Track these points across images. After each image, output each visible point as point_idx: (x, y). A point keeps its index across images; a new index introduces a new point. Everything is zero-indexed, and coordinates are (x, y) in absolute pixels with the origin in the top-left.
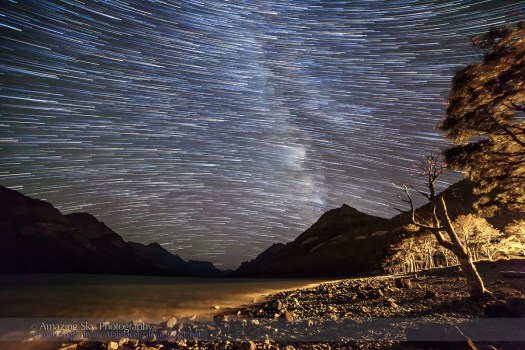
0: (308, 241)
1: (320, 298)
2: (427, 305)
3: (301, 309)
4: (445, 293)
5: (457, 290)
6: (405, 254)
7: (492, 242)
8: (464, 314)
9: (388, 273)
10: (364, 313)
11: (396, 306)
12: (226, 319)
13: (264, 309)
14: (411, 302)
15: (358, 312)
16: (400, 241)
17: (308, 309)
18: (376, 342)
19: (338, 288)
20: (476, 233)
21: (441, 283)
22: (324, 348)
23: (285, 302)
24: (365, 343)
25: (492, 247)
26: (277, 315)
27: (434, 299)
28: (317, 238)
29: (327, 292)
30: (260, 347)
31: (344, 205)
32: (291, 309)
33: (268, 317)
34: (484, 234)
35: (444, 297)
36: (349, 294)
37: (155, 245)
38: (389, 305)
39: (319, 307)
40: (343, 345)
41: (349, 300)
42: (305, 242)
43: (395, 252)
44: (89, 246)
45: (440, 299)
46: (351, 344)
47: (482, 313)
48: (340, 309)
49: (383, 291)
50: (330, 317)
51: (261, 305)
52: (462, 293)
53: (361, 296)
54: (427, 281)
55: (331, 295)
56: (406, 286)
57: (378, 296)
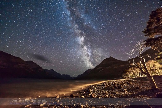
0: (99, 68)
1: (102, 88)
2: (137, 92)
3: (97, 92)
4: (143, 87)
5: (147, 86)
6: (130, 73)
7: (160, 69)
8: (149, 96)
9: (124, 78)
10: (116, 94)
11: (127, 92)
12: (74, 96)
13: (86, 92)
14: (132, 90)
15: (114, 94)
16: (128, 69)
17: (99, 92)
18: (120, 106)
19: (108, 84)
20: (154, 66)
21: (141, 83)
22: (104, 107)
23: (92, 89)
24: (117, 106)
25: (160, 71)
26: (89, 94)
27: (139, 90)
28: (102, 67)
29: (105, 85)
30: (84, 107)
31: (110, 57)
32: (94, 92)
33: (87, 95)
34: (157, 66)
35: (142, 89)
36: (112, 86)
37: (52, 70)
38: (124, 91)
39: (102, 91)
40: (110, 106)
41: (112, 89)
42: (98, 69)
43: (127, 72)
44: (33, 71)
45: (141, 89)
46: (112, 106)
47: (156, 96)
48: (109, 92)
49: (123, 86)
50: (106, 96)
51: (85, 90)
52: (148, 87)
53: (115, 87)
54: (137, 82)
55: (106, 87)
56: (130, 84)
57: (121, 88)
